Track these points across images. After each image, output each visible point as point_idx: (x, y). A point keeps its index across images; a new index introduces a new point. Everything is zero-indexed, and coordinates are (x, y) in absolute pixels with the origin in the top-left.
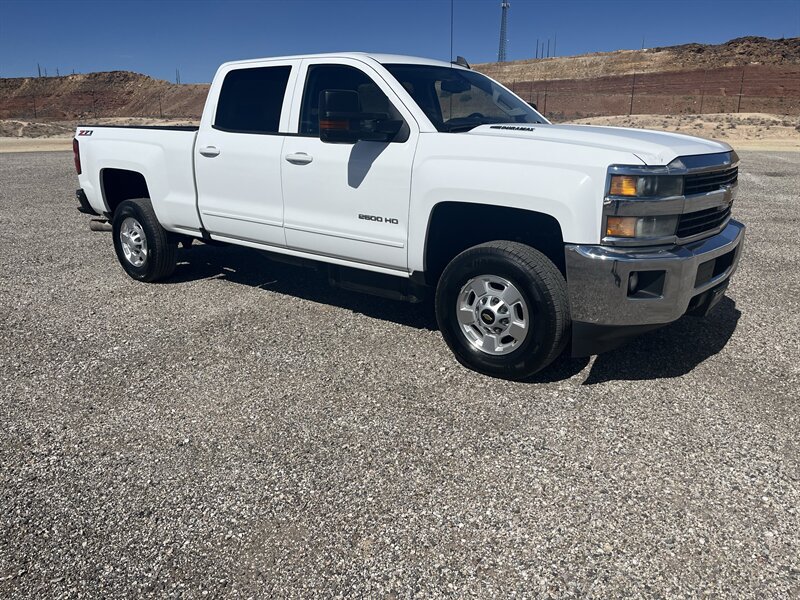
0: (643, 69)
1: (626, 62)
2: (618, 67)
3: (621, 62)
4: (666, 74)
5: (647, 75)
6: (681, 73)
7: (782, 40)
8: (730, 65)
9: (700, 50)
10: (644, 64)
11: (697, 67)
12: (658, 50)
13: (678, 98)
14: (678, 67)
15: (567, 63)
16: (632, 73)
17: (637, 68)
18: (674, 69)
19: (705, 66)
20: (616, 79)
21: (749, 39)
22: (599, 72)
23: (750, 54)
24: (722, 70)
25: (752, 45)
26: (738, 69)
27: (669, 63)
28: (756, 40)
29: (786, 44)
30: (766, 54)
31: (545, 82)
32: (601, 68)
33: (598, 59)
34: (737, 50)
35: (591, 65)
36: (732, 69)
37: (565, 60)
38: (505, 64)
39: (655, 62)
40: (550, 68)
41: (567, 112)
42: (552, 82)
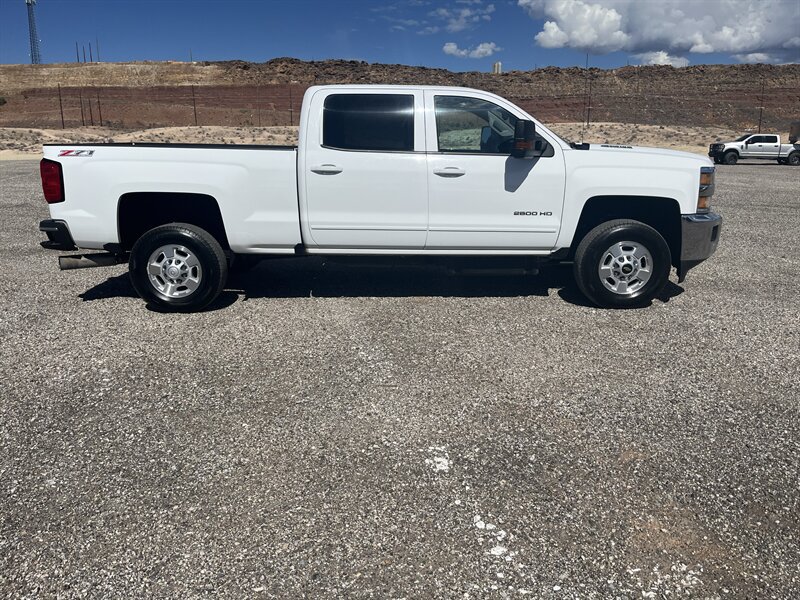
0: (197, 81)
1: (178, 73)
2: (172, 77)
3: (174, 73)
4: (220, 88)
5: (201, 87)
6: (232, 88)
7: (312, 62)
8: (274, 82)
9: (246, 67)
10: (197, 76)
11: (246, 82)
12: (208, 64)
13: (236, 111)
14: (228, 81)
15: (116, 69)
16: (187, 84)
17: (190, 80)
18: (225, 83)
19: (252, 82)
20: (170, 89)
21: (286, 60)
22: (152, 80)
23: (289, 73)
24: (268, 87)
25: (290, 65)
26: (282, 86)
27: (219, 77)
28: (292, 61)
29: (316, 66)
30: (303, 74)
31: (94, 89)
32: (153, 76)
33: (148, 67)
34: (278, 69)
35: (142, 73)
36: (276, 86)
37: (111, 66)
38: (42, 66)
39: (206, 76)
40: (97, 73)
41: (126, 121)
42: (101, 89)
